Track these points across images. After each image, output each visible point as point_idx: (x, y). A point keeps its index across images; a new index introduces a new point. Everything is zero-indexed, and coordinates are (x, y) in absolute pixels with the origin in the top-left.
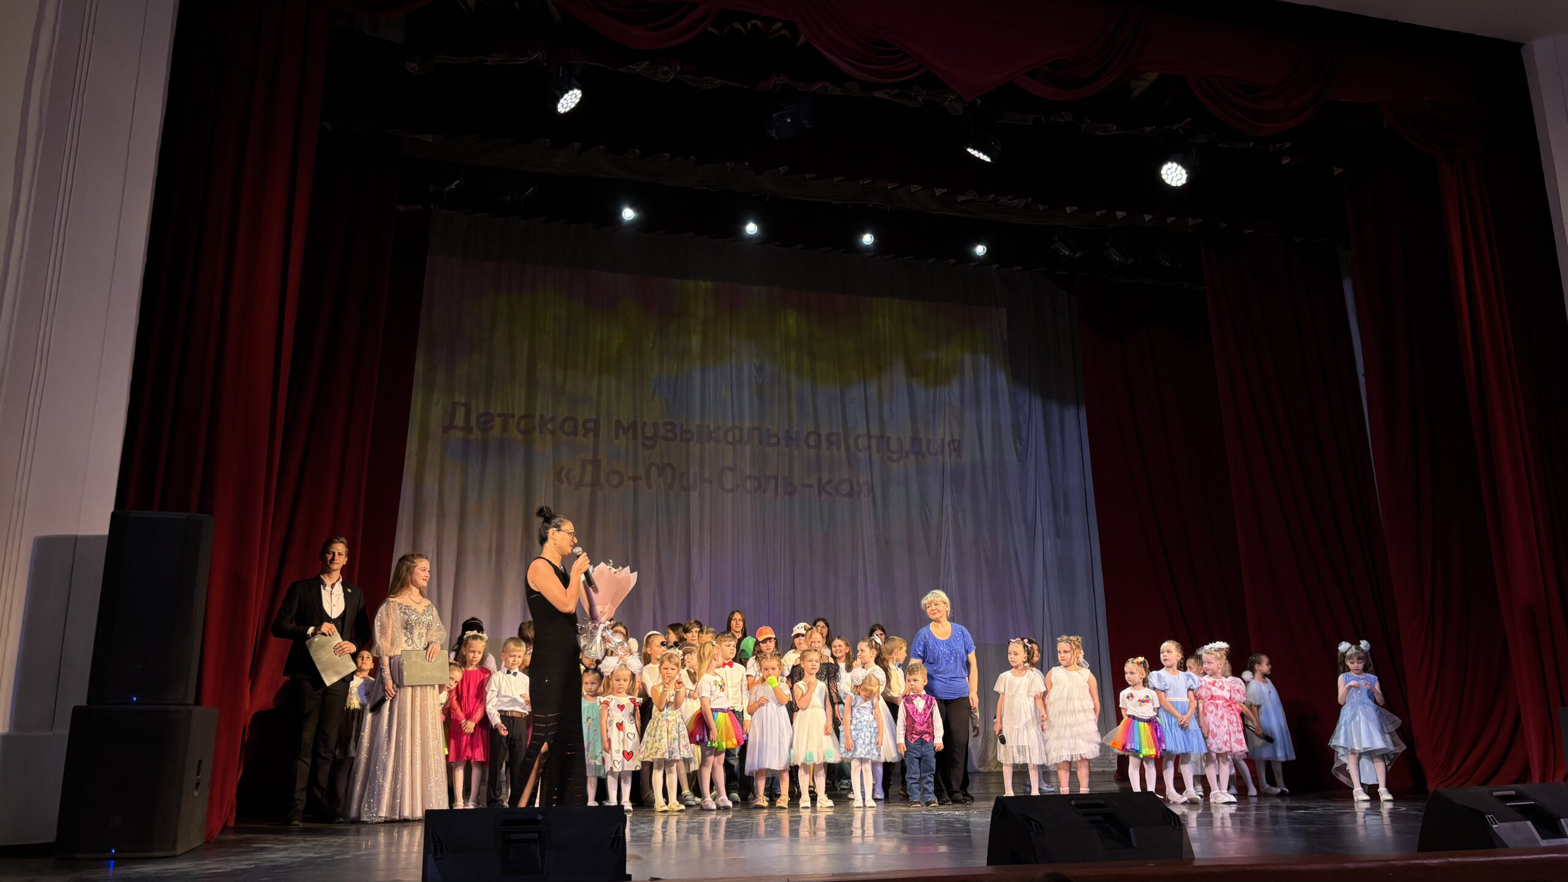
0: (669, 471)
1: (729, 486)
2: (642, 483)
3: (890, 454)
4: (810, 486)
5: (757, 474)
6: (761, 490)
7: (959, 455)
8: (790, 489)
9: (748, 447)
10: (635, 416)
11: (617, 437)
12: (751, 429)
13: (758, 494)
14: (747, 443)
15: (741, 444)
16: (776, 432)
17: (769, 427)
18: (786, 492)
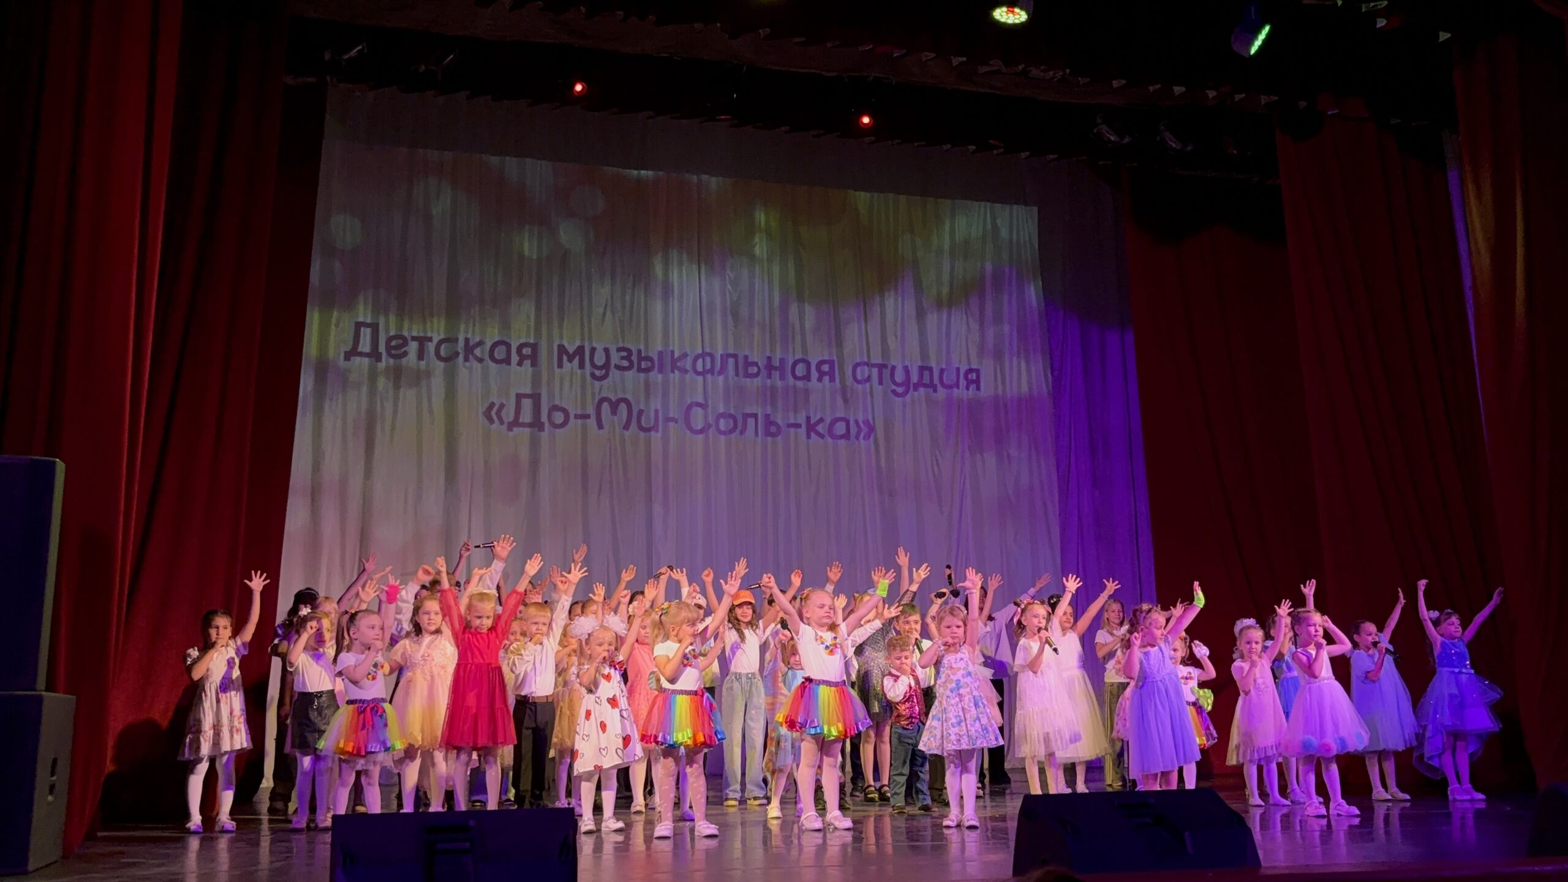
0: (623, 407)
1: (699, 427)
2: (592, 422)
3: (894, 387)
4: (798, 426)
5: (732, 412)
6: (738, 431)
7: (978, 388)
8: (773, 429)
9: (721, 378)
10: (583, 339)
11: (560, 365)
12: (725, 357)
13: (733, 435)
14: (720, 373)
15: (713, 374)
16: (756, 360)
17: (747, 353)
18: (768, 433)
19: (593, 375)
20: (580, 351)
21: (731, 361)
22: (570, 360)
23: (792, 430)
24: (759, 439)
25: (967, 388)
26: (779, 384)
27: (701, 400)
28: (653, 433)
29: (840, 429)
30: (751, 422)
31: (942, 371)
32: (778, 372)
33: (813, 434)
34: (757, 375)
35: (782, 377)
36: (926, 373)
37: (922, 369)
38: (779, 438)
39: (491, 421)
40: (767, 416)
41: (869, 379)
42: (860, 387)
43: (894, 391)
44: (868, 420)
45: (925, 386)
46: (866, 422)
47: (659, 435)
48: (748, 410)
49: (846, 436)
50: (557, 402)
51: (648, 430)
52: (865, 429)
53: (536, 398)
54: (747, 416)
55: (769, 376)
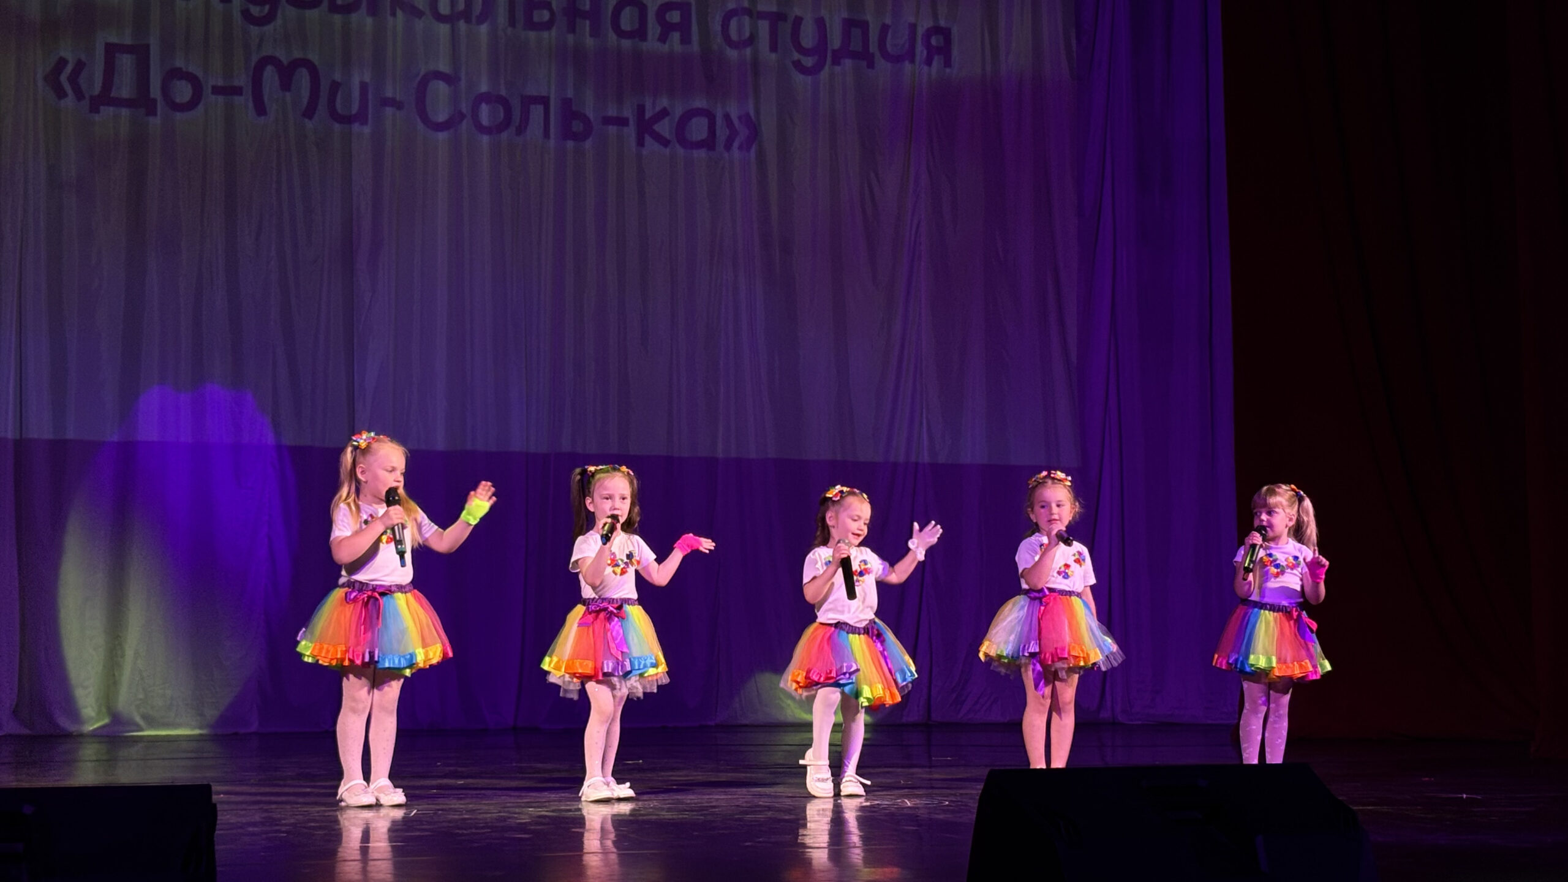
0: (303, 78)
1: (441, 118)
2: (244, 103)
3: (796, 56)
4: (621, 122)
5: (504, 92)
6: (512, 128)
7: (948, 63)
8: (577, 126)
9: (484, 28)
13: (504, 136)
14: (481, 20)
15: (468, 21)
18: (567, 134)
19: (246, 15)
23: (612, 130)
24: (552, 143)
25: (929, 62)
26: (590, 42)
27: (444, 67)
28: (356, 127)
29: (698, 129)
30: (537, 111)
31: (885, 29)
32: (588, 22)
33: (648, 140)
34: (548, 26)
35: (596, 32)
36: (856, 32)
37: (849, 25)
38: (588, 144)
39: (61, 94)
40: (566, 103)
41: (751, 40)
42: (732, 54)
43: (798, 65)
44: (748, 115)
45: (854, 55)
46: (746, 119)
47: (367, 130)
48: (532, 90)
49: (709, 144)
50: (179, 63)
51: (348, 120)
52: (743, 132)
53: (141, 52)
54: (529, 101)
55: (572, 28)
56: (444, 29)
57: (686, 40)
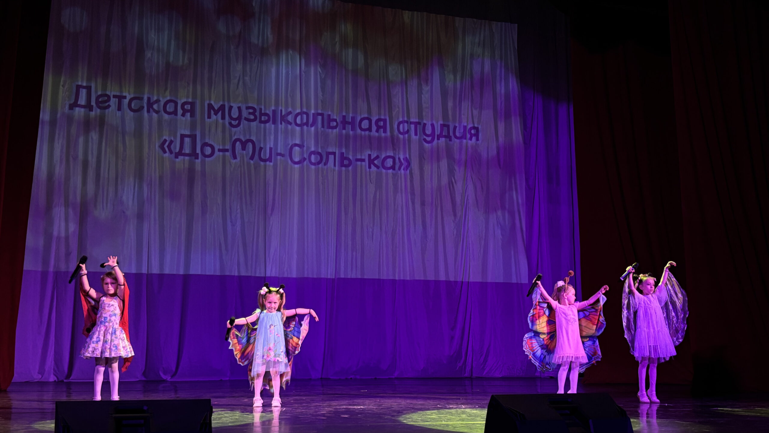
0: (250, 145)
1: (297, 159)
2: (229, 155)
3: (425, 137)
4: (362, 160)
5: (320, 151)
6: (323, 163)
7: (477, 140)
8: (346, 162)
9: (313, 129)
10: (224, 101)
11: (209, 117)
12: (316, 115)
13: (320, 166)
14: (312, 126)
15: (307, 126)
16: (335, 117)
17: (330, 113)
18: (342, 165)
19: (230, 124)
20: (222, 108)
21: (320, 118)
22: (216, 114)
23: (359, 163)
24: (337, 168)
25: (471, 139)
26: (351, 133)
27: (298, 142)
28: (268, 163)
29: (389, 162)
30: (331, 157)
31: (455, 128)
32: (350, 126)
33: (372, 166)
34: (335, 127)
35: (353, 129)
36: (445, 129)
37: (442, 126)
38: (350, 168)
39: (165, 152)
40: (342, 154)
41: (408, 132)
42: (401, 136)
43: (425, 140)
44: (407, 157)
45: (445, 137)
46: (406, 159)
47: (271, 164)
48: (330, 150)
49: (393, 168)
50: (207, 141)
51: (265, 161)
52: (405, 164)
53: (193, 137)
54: (328, 154)
55: (344, 128)
56: (298, 129)
57: (385, 132)
